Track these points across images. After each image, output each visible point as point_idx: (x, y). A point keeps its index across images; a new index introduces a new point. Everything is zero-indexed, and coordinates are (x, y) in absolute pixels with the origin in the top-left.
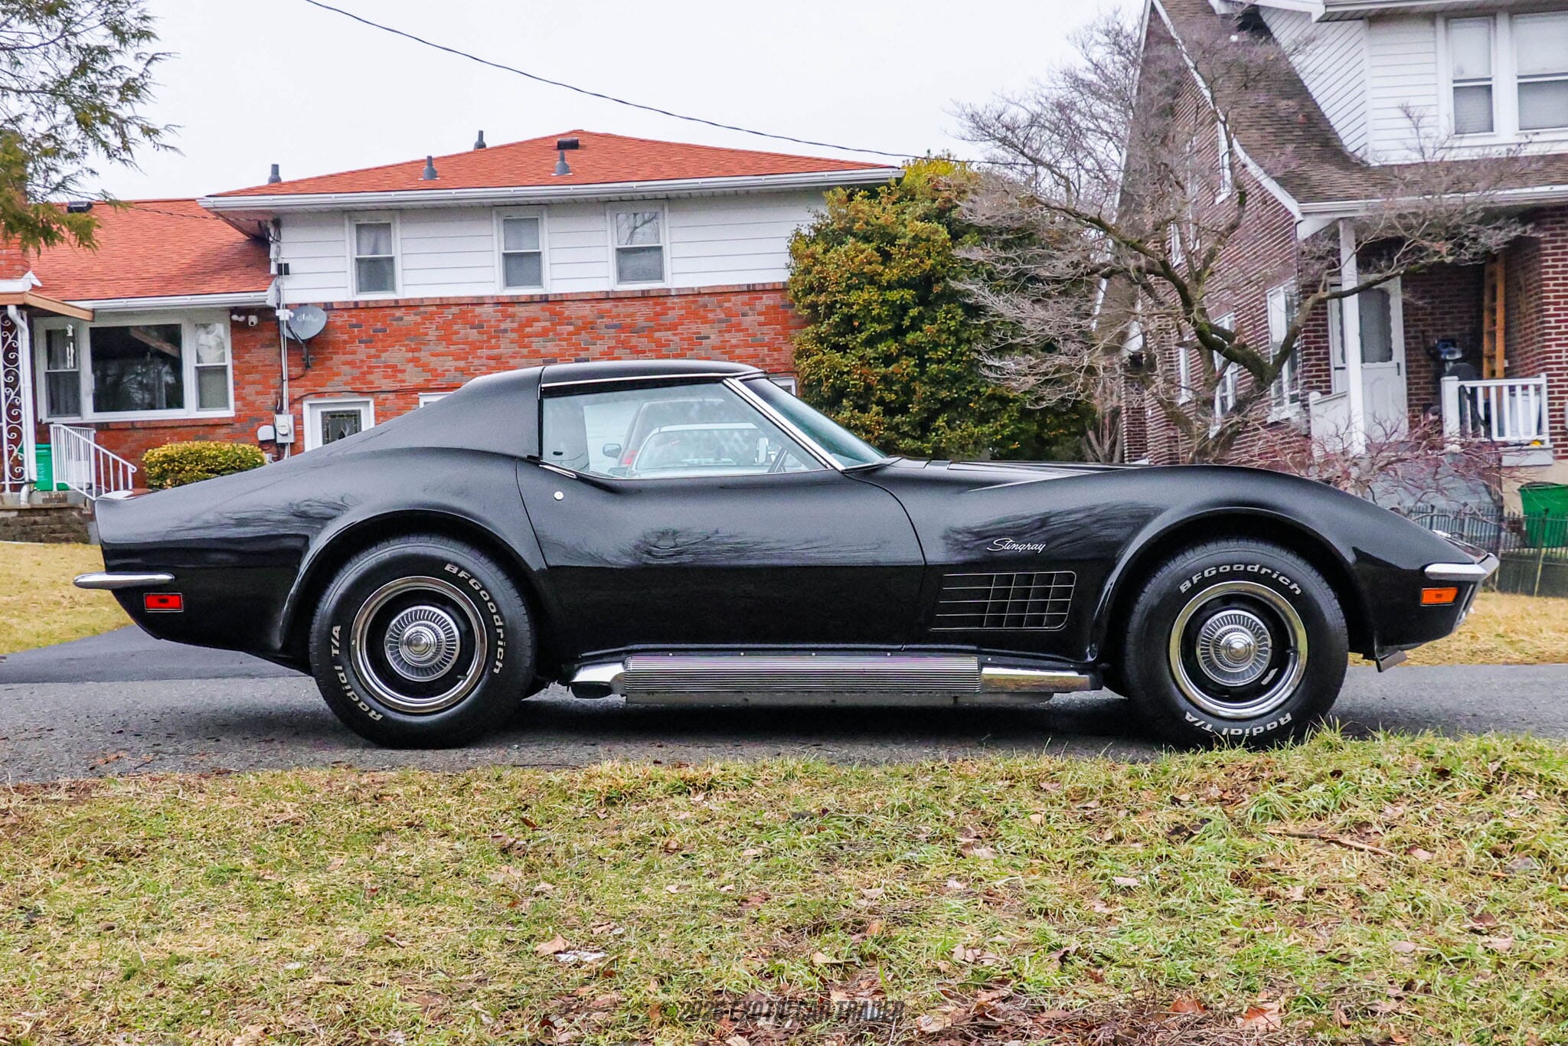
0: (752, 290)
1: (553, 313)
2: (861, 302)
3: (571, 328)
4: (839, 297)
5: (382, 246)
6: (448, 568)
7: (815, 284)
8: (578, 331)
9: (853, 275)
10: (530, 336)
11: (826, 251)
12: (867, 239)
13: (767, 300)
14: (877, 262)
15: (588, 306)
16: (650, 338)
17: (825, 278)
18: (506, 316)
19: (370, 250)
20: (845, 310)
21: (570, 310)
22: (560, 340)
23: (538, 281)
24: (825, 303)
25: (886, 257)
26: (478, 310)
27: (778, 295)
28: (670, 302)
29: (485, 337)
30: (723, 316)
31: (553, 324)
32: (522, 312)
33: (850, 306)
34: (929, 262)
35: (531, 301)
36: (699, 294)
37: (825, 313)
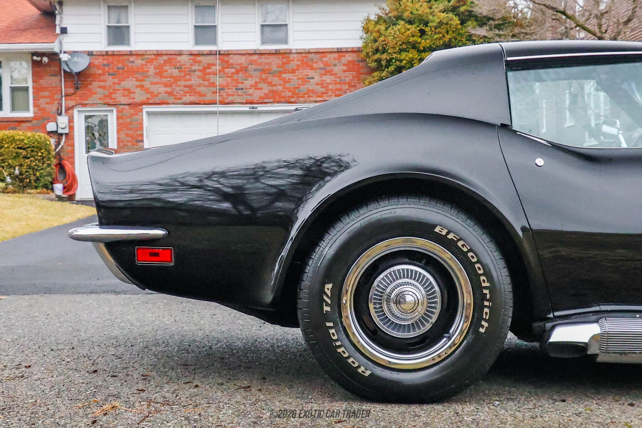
0: (340, 52)
1: (222, 61)
2: (407, 58)
3: (233, 70)
4: (394, 56)
5: (123, 18)
6: (437, 230)
7: (380, 48)
8: (237, 72)
9: (403, 43)
10: (209, 74)
11: (387, 29)
12: (410, 22)
13: (349, 57)
14: (417, 36)
15: (243, 58)
16: (279, 76)
17: (386, 45)
18: (195, 62)
19: (116, 20)
20: (398, 63)
21: (233, 60)
22: (227, 77)
23: (214, 42)
24: (386, 59)
25: (422, 33)
26: (179, 58)
27: (355, 55)
28: (291, 56)
29: (183, 74)
30: (322, 66)
31: (223, 68)
32: (206, 60)
33: (401, 61)
34: (448, 37)
35: (210, 54)
36: (309, 53)
37: (385, 66)
